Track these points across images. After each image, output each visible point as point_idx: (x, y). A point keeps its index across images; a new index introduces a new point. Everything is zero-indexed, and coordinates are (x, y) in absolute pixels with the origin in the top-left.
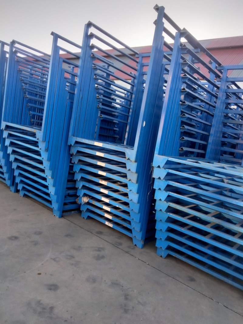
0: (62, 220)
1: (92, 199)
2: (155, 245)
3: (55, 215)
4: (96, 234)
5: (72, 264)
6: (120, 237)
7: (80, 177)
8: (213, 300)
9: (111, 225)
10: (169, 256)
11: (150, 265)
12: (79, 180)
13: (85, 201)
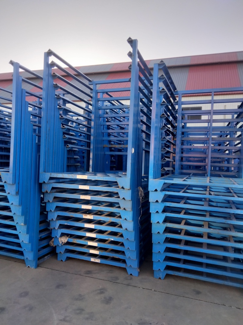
0: (40, 270)
1: (70, 237)
2: (153, 269)
3: (29, 267)
4: (86, 275)
5: (87, 319)
6: (110, 270)
7: (56, 216)
8: (225, 306)
9: (98, 261)
10: (167, 276)
11: (156, 291)
12: (54, 220)
13: (63, 242)
